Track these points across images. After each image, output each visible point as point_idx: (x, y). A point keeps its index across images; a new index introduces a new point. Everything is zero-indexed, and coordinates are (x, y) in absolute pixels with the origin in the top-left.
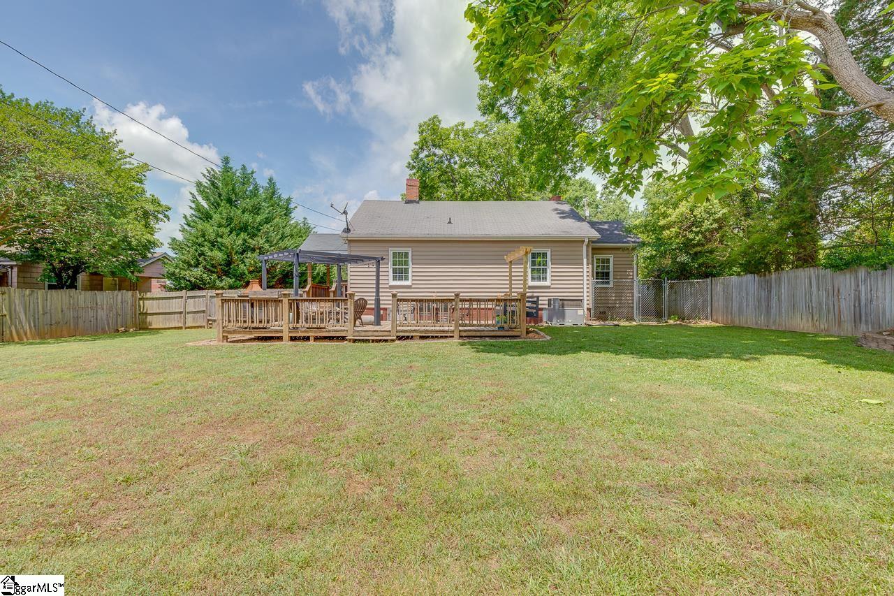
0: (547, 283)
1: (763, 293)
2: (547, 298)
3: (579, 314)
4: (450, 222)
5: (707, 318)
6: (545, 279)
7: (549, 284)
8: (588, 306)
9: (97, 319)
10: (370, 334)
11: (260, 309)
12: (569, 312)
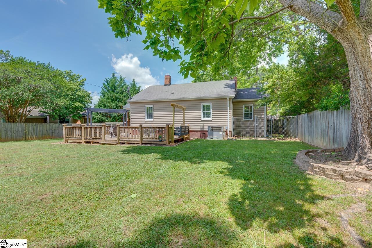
0: (210, 119)
2: (207, 126)
3: (220, 134)
4: (173, 93)
5: (295, 137)
6: (210, 117)
7: (211, 120)
8: (230, 130)
9: (60, 133)
10: (110, 141)
11: (78, 131)
12: (215, 133)
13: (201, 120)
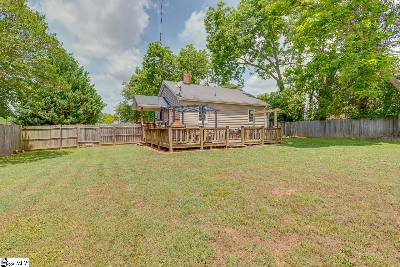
1: (322, 127)
4: (215, 95)
5: (296, 135)
13: (247, 124)
